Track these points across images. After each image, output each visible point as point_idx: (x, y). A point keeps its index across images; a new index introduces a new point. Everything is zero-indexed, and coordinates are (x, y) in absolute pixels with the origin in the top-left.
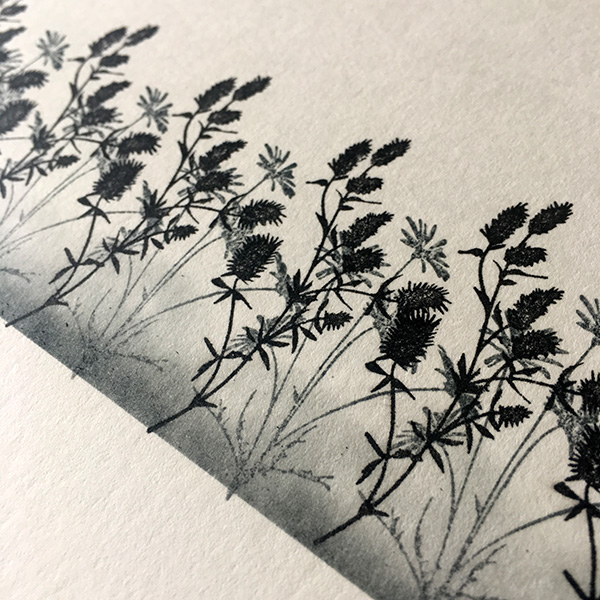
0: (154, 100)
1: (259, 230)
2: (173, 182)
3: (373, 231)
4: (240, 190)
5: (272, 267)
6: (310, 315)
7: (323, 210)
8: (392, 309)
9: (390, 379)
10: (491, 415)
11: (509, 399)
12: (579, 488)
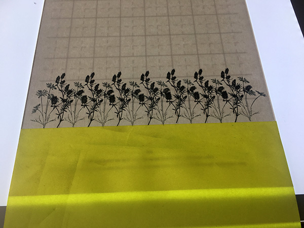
0: (106, 84)
1: (139, 94)
2: (121, 95)
3: (154, 86)
4: (131, 90)
5: (145, 98)
6: (155, 100)
7: (145, 87)
8: (164, 94)
9: (170, 102)
10: (183, 99)
11: (184, 96)
12: (197, 100)
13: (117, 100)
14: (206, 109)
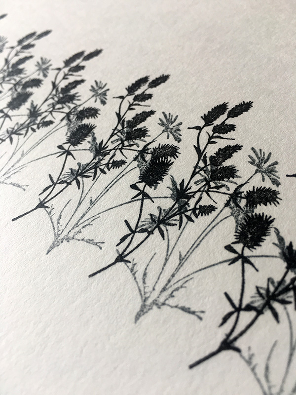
0: (44, 63)
1: (86, 121)
2: (46, 100)
3: (144, 120)
4: (78, 103)
5: (89, 139)
6: (104, 162)
7: (120, 111)
8: (148, 157)
9: (142, 192)
10: (194, 210)
11: (205, 202)
12: (238, 247)
13: (25, 109)
14: (249, 308)
